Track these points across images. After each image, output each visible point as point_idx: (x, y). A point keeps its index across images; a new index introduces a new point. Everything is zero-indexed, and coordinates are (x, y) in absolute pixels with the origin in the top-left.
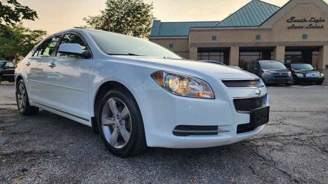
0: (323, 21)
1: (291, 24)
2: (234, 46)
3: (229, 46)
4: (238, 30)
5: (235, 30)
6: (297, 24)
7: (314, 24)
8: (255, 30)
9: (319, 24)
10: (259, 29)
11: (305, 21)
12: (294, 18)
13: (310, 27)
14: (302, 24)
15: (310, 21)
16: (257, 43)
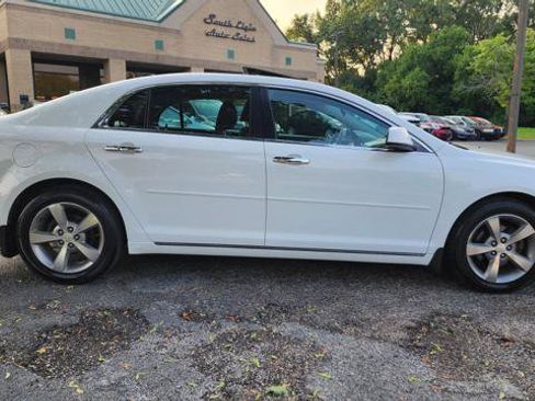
0: (254, 30)
1: (210, 28)
2: (116, 57)
3: (105, 57)
4: (121, 23)
5: (115, 22)
6: (219, 30)
7: (242, 33)
8: (152, 28)
9: (250, 35)
10: (160, 29)
11: (230, 26)
12: (214, 16)
13: (237, 38)
14: (226, 31)
15: (237, 27)
16: (158, 57)
